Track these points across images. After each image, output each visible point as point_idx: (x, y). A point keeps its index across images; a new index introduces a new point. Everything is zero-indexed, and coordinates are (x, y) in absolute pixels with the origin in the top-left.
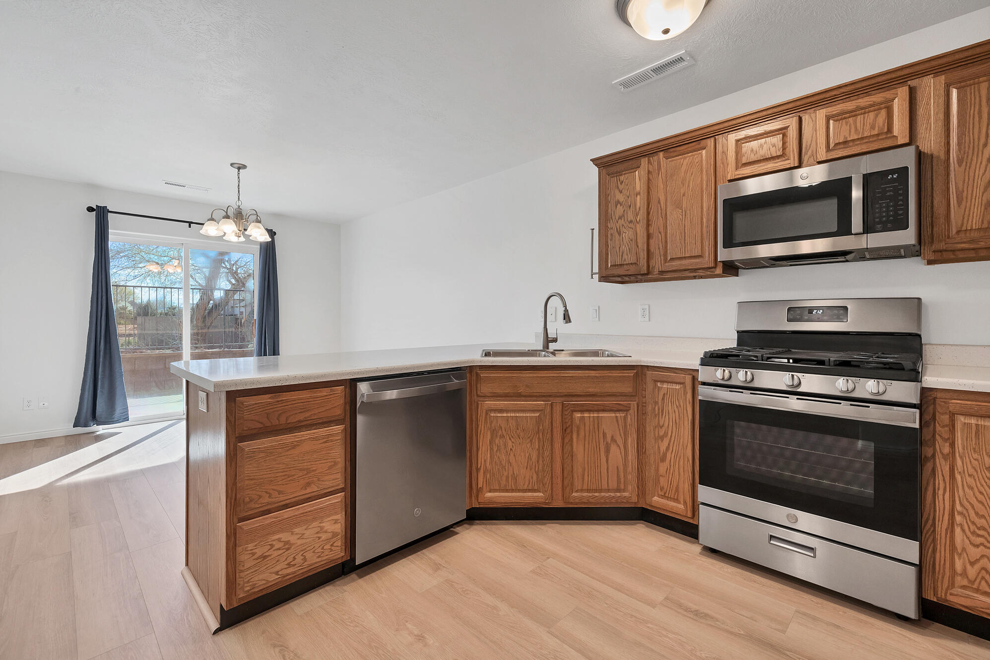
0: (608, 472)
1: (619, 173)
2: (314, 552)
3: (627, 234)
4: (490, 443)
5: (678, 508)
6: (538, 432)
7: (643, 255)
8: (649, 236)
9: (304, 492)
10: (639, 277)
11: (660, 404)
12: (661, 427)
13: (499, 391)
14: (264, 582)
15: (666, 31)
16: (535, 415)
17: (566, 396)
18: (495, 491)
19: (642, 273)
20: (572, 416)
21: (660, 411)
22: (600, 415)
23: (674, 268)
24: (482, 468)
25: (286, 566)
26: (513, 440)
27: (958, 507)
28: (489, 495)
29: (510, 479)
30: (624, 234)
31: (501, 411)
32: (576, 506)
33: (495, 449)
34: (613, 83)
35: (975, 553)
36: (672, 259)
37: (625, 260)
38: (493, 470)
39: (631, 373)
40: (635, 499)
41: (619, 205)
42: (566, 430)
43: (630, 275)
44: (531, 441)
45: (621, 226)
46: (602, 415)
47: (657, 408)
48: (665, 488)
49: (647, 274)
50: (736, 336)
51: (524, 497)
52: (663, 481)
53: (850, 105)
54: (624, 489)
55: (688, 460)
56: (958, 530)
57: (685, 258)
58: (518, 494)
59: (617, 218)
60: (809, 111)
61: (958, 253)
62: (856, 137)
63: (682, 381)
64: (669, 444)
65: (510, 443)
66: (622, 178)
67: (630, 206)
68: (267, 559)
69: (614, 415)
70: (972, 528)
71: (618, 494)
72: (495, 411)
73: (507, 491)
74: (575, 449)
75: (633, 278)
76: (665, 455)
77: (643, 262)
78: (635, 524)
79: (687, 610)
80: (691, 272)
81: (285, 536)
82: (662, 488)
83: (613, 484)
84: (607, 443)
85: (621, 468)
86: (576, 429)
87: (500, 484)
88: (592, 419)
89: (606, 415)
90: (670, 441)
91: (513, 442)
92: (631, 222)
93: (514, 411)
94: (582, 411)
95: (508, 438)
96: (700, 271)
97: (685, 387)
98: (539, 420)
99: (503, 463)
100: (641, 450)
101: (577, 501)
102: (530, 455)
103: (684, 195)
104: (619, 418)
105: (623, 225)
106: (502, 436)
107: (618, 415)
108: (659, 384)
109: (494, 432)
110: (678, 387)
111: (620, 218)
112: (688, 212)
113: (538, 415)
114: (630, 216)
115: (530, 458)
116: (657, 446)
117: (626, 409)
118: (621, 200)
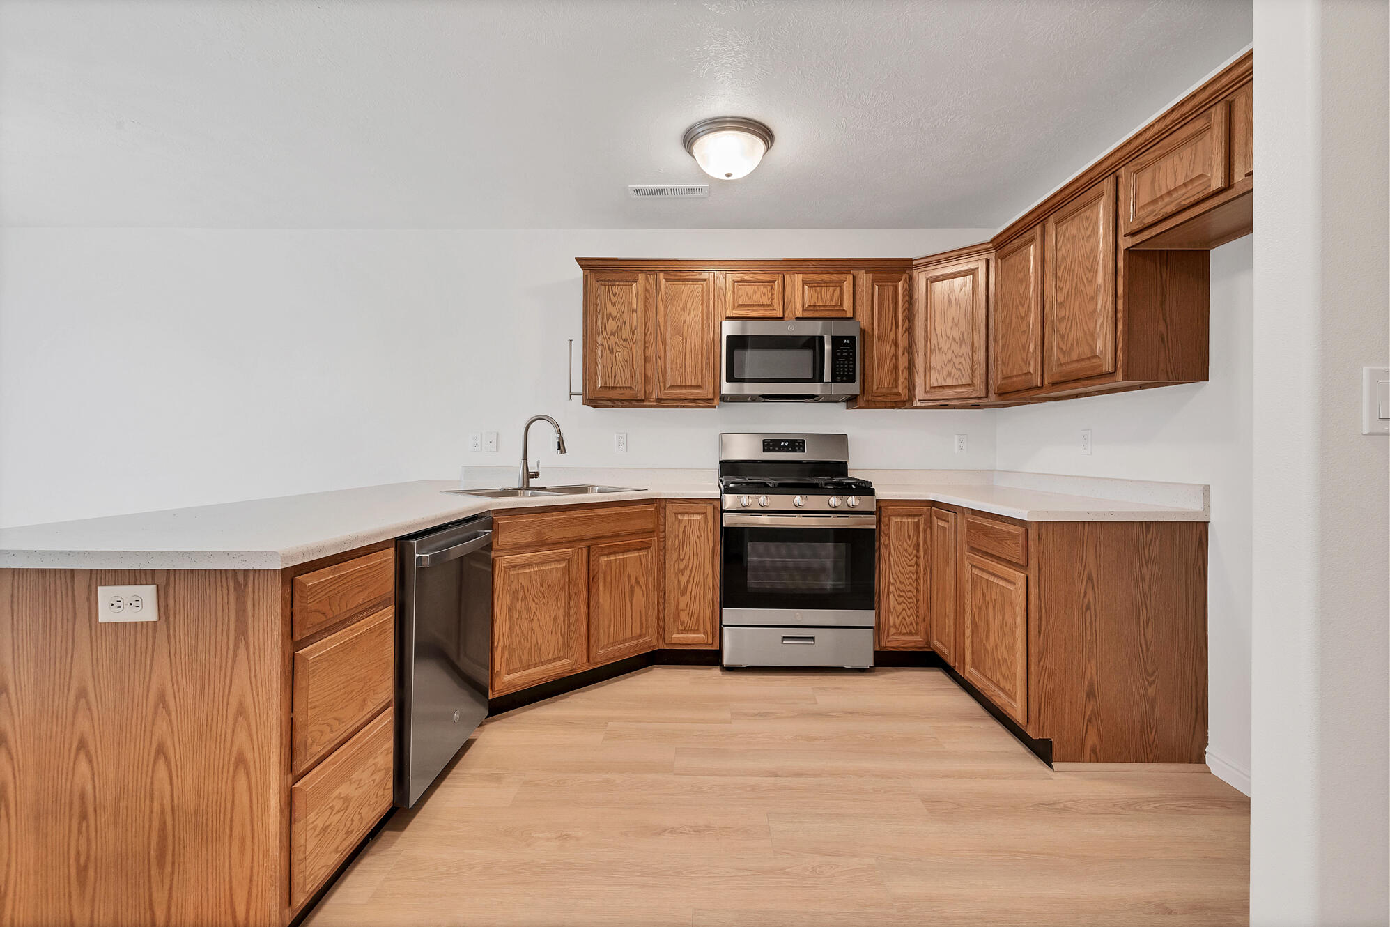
0: (632, 618)
1: (611, 283)
2: (369, 805)
3: (621, 354)
4: (510, 609)
5: (698, 639)
6: (564, 587)
7: (640, 380)
8: (646, 359)
9: (361, 714)
10: (634, 403)
11: (681, 537)
12: (682, 560)
13: (521, 540)
14: (324, 869)
15: (728, 175)
16: (561, 566)
17: (593, 539)
18: (514, 671)
19: (638, 398)
20: (598, 561)
21: (681, 544)
22: (625, 556)
23: (674, 397)
24: (500, 644)
25: (346, 836)
26: (536, 601)
27: (892, 581)
28: (508, 678)
29: (533, 650)
30: (617, 353)
31: (522, 566)
32: (600, 665)
33: (516, 617)
34: (630, 186)
35: (899, 608)
36: (672, 387)
37: (618, 382)
38: (513, 644)
39: (651, 508)
40: (655, 642)
41: (611, 319)
42: (591, 580)
43: (624, 400)
44: (557, 598)
45: (614, 343)
46: (628, 556)
47: (677, 541)
48: (686, 621)
49: (643, 401)
50: (718, 466)
51: (548, 670)
52: (683, 616)
53: (818, 277)
54: (645, 634)
55: (709, 588)
56: (891, 596)
57: (685, 387)
58: (542, 668)
59: (609, 334)
60: (789, 272)
61: (877, 403)
62: (821, 304)
63: (704, 511)
64: (690, 577)
65: (533, 605)
66: (615, 289)
67: (625, 323)
68: (329, 830)
69: (637, 554)
70: (899, 592)
71: (641, 641)
72: (514, 567)
73: (529, 667)
74: (601, 600)
75: (625, 403)
76: (685, 587)
77: (639, 386)
78: (651, 669)
79: (753, 715)
80: (689, 402)
81: (343, 790)
82: (682, 623)
83: (636, 632)
84: (632, 586)
85: (644, 612)
86: (602, 575)
87: (521, 661)
88: (618, 562)
89: (630, 555)
90: (691, 574)
91: (537, 604)
92: (626, 340)
93: (538, 564)
94: (608, 554)
95: (531, 599)
96: (699, 401)
97: (706, 517)
98: (566, 572)
99: (526, 632)
100: (661, 589)
101: (604, 658)
102: (555, 615)
103: (684, 323)
104: (642, 557)
105: (616, 343)
106: (525, 598)
107: (641, 554)
108: (679, 517)
109: (514, 596)
110: (699, 517)
111: (613, 334)
112: (688, 340)
113: (563, 565)
114: (625, 334)
115: (555, 620)
116: (676, 581)
117: (648, 546)
118: (615, 314)
